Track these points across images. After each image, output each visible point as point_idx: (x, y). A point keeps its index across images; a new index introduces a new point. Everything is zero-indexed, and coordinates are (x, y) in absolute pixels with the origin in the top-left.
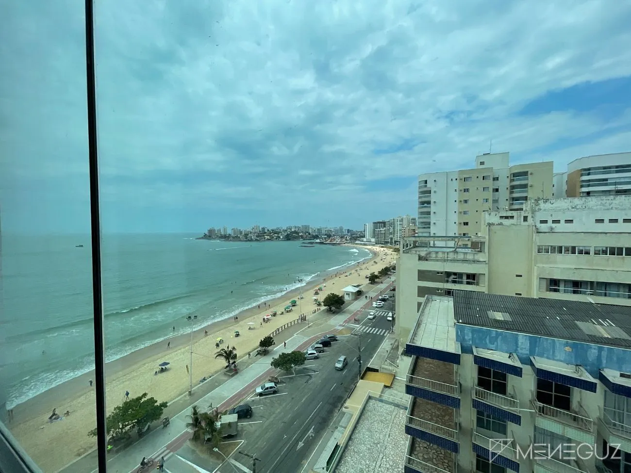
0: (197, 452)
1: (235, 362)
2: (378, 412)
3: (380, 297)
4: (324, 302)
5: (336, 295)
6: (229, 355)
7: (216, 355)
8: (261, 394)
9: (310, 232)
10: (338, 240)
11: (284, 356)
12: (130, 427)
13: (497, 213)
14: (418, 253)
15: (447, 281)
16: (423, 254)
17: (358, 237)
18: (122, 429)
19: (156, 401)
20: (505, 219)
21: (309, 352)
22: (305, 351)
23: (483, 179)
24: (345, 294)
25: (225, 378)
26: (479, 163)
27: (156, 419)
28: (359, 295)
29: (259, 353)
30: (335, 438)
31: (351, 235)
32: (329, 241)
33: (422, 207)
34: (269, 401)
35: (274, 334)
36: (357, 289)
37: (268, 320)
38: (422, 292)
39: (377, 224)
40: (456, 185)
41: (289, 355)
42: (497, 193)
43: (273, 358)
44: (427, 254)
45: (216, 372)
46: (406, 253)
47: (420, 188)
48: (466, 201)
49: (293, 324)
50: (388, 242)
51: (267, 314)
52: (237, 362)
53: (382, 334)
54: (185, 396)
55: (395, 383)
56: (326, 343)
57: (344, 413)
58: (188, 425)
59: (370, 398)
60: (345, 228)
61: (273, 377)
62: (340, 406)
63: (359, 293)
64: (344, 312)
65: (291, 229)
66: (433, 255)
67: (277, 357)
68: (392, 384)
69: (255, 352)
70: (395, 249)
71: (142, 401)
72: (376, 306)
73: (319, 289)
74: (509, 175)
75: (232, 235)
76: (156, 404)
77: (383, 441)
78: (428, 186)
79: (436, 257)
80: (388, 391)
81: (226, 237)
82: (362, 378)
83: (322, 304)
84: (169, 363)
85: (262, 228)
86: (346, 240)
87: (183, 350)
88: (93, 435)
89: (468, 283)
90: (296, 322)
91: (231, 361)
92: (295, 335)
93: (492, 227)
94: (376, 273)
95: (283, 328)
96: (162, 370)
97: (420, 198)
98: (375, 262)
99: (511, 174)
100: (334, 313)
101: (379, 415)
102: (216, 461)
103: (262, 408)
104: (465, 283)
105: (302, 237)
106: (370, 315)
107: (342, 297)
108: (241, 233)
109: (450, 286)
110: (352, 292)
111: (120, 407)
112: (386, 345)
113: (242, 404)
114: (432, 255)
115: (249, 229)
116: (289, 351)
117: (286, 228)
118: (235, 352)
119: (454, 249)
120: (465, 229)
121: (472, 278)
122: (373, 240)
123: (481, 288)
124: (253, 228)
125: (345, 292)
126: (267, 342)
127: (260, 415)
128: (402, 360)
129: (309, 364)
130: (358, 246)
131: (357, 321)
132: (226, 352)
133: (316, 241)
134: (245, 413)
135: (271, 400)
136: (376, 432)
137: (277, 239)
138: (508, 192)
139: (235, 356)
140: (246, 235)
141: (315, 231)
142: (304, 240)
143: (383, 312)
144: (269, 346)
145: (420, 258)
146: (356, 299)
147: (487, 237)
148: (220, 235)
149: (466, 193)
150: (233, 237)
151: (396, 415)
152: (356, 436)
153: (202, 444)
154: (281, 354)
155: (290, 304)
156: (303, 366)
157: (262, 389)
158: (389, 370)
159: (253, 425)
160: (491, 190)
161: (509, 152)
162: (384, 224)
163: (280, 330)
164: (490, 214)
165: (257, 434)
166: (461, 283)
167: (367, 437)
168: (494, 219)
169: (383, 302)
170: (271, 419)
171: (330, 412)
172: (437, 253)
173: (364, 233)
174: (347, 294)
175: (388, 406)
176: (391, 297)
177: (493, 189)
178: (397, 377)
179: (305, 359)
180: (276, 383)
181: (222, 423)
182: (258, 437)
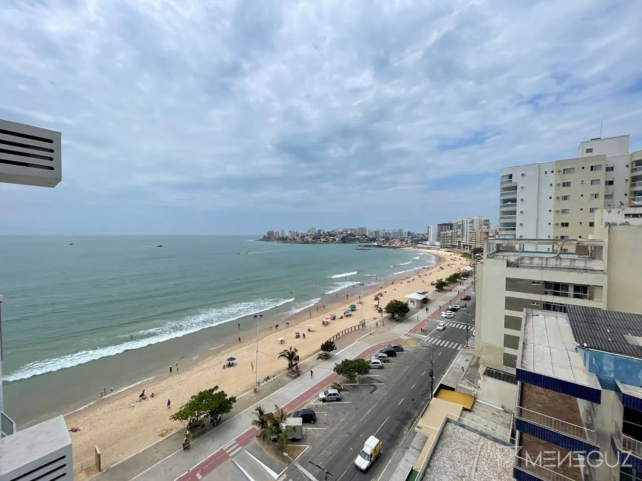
0: (264, 450)
1: (296, 364)
2: (460, 438)
3: (450, 307)
4: (386, 309)
5: (399, 302)
6: (292, 356)
7: (279, 355)
8: (324, 400)
9: (367, 234)
10: (398, 244)
11: (346, 363)
12: (204, 417)
13: (620, 210)
14: (506, 258)
15: (546, 293)
16: (513, 259)
17: (420, 241)
18: (197, 417)
19: (226, 395)
20: (633, 217)
21: (373, 361)
22: (368, 360)
23: (592, 169)
24: (410, 302)
25: (287, 379)
26: (585, 151)
27: (226, 412)
28: (425, 303)
29: (320, 357)
30: (407, 460)
31: (412, 238)
32: (388, 244)
33: (506, 206)
34: (332, 408)
35: (335, 339)
36: (423, 297)
37: (328, 323)
38: (511, 303)
39: (442, 226)
40: (552, 178)
41: (352, 362)
42: (611, 186)
43: (336, 364)
44: (518, 260)
45: (279, 372)
46: (491, 258)
47: (502, 183)
48: (565, 198)
49: (353, 329)
50: (456, 246)
51: (326, 317)
52: (298, 364)
53: (454, 348)
54: (251, 393)
55: (475, 406)
56: (391, 353)
57: (416, 433)
58: (255, 422)
59: (448, 421)
60: (405, 230)
61: (335, 383)
62: (410, 423)
63: (425, 301)
64: (409, 321)
65: (347, 231)
66: (527, 261)
67: (339, 363)
68: (472, 407)
69: (316, 355)
70: (465, 253)
71: (214, 393)
72: (445, 316)
73: (379, 294)
74: (629, 163)
75: (290, 237)
76: (226, 398)
77: (470, 475)
78: (513, 182)
79: (531, 263)
80: (468, 415)
81: (283, 239)
82: (435, 396)
83: (384, 310)
84: (235, 359)
85: (318, 231)
86: (407, 243)
87: (247, 347)
88: (174, 419)
89: (576, 296)
90: (357, 328)
91: (294, 363)
92: (357, 341)
93: (613, 228)
94: (444, 280)
95: (344, 334)
96: (230, 365)
97: (501, 195)
98: (441, 268)
99: (632, 162)
100: (397, 321)
101: (461, 443)
102: (282, 463)
103: (325, 415)
104: (573, 295)
105: (358, 239)
106: (439, 326)
107: (407, 304)
108: (298, 235)
109: (550, 299)
110: (417, 300)
111: (196, 396)
112: (460, 361)
113: (305, 408)
114: (524, 261)
115: (305, 232)
116: (351, 357)
117: (342, 231)
118: (297, 354)
119: (556, 255)
120: (564, 231)
121: (582, 290)
122: (438, 243)
123: (598, 303)
124: (309, 231)
125: (409, 299)
126: (328, 347)
127: (325, 421)
128: (485, 380)
129: (374, 374)
130: (420, 250)
131: (424, 332)
132: (288, 353)
133: (374, 244)
134: (309, 418)
135: (334, 407)
136: (459, 462)
137: (332, 241)
138: (628, 185)
139: (297, 358)
140: (303, 237)
141: (372, 233)
142: (360, 242)
143: (454, 323)
144: (331, 350)
145: (509, 264)
146: (421, 307)
147: (606, 240)
148: (278, 238)
149: (566, 188)
150: (290, 240)
151: (483, 445)
152: (434, 463)
153: (269, 444)
154: (344, 360)
155: (349, 309)
156: (368, 376)
157: (325, 394)
158: (468, 390)
159: (317, 432)
160: (603, 182)
161: (629, 135)
162: (450, 226)
163: (341, 335)
164: (609, 212)
165: (322, 441)
166: (567, 295)
167: (448, 466)
168: (616, 217)
169: (454, 313)
170: (335, 428)
171: (400, 429)
172: (532, 258)
173: (426, 236)
174: (411, 302)
175: (471, 434)
176: (463, 307)
177: (606, 182)
178: (478, 400)
179: (370, 368)
180: (339, 390)
181: (288, 425)
182: (322, 445)
